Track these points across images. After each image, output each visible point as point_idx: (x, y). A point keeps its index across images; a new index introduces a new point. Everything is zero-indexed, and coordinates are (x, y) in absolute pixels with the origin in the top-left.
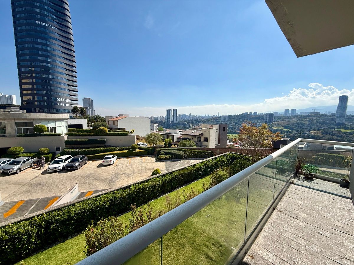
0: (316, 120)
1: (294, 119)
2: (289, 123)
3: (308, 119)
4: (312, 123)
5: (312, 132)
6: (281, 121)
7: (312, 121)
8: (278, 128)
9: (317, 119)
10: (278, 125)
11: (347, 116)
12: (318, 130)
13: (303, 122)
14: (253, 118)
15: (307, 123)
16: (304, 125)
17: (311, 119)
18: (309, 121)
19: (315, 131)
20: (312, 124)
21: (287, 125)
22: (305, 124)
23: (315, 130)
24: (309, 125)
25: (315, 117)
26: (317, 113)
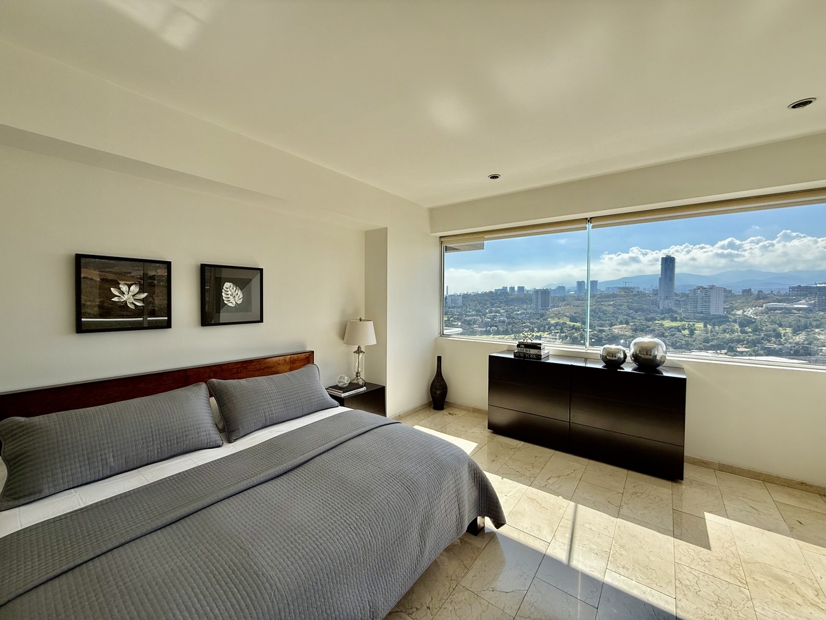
0: (625, 304)
2: (579, 310)
3: (613, 301)
4: (618, 309)
5: (615, 327)
6: (565, 305)
7: (619, 305)
8: (558, 321)
9: (628, 302)
10: (558, 315)
11: (676, 295)
12: (627, 323)
13: (604, 308)
14: (512, 300)
15: (611, 309)
16: (605, 314)
17: (618, 301)
18: (614, 306)
19: (621, 326)
20: (620, 311)
21: (575, 313)
22: (606, 311)
23: (621, 323)
24: (613, 313)
25: (624, 297)
26: (629, 288)
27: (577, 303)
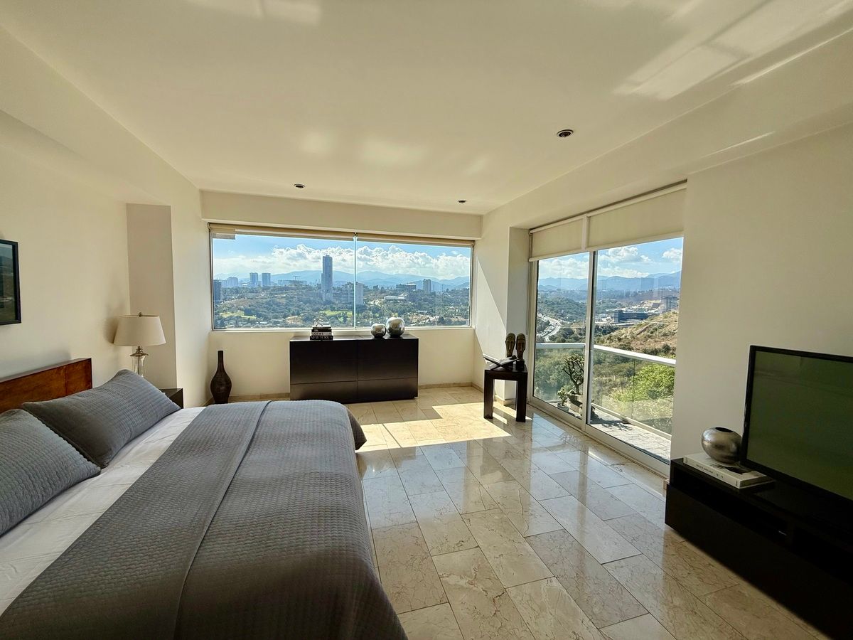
0: (296, 297)
1: (262, 295)
2: (253, 302)
3: (285, 293)
4: (290, 301)
5: (288, 318)
6: (238, 298)
7: (291, 298)
8: (232, 314)
9: (298, 294)
10: (231, 309)
11: (334, 289)
12: (298, 314)
13: (278, 300)
15: (283, 301)
16: (279, 306)
17: (290, 293)
18: (286, 298)
19: (294, 317)
21: (250, 306)
22: (280, 303)
23: (293, 314)
24: (286, 305)
25: (295, 290)
26: (298, 282)
27: (251, 295)
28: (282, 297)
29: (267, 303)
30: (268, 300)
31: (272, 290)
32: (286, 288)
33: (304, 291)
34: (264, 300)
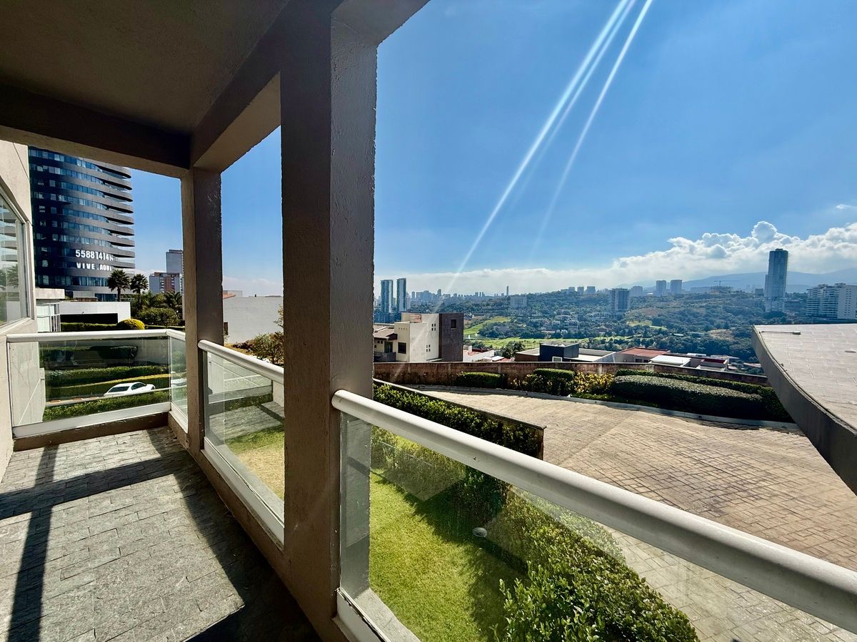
0: (721, 306)
1: (674, 304)
2: (664, 312)
3: (706, 302)
4: (713, 312)
5: (712, 331)
6: (646, 307)
7: (714, 307)
8: (638, 324)
9: (724, 303)
10: (638, 318)
11: (787, 296)
12: (727, 327)
13: (695, 310)
14: (583, 301)
15: (703, 311)
16: (697, 317)
17: (712, 302)
18: (707, 308)
19: (719, 331)
21: (659, 316)
22: (698, 313)
23: (718, 327)
24: (707, 315)
25: (720, 297)
26: (724, 288)
27: (661, 304)
28: (701, 307)
29: (681, 313)
30: (682, 309)
31: (687, 299)
32: (706, 296)
33: (734, 299)
34: (677, 310)
